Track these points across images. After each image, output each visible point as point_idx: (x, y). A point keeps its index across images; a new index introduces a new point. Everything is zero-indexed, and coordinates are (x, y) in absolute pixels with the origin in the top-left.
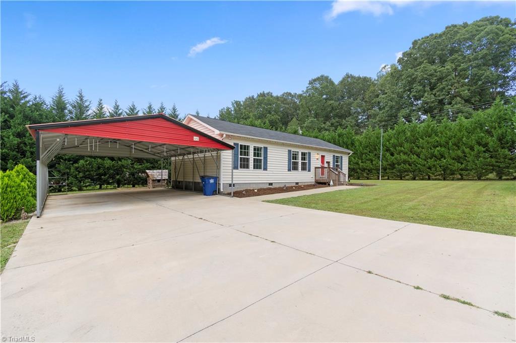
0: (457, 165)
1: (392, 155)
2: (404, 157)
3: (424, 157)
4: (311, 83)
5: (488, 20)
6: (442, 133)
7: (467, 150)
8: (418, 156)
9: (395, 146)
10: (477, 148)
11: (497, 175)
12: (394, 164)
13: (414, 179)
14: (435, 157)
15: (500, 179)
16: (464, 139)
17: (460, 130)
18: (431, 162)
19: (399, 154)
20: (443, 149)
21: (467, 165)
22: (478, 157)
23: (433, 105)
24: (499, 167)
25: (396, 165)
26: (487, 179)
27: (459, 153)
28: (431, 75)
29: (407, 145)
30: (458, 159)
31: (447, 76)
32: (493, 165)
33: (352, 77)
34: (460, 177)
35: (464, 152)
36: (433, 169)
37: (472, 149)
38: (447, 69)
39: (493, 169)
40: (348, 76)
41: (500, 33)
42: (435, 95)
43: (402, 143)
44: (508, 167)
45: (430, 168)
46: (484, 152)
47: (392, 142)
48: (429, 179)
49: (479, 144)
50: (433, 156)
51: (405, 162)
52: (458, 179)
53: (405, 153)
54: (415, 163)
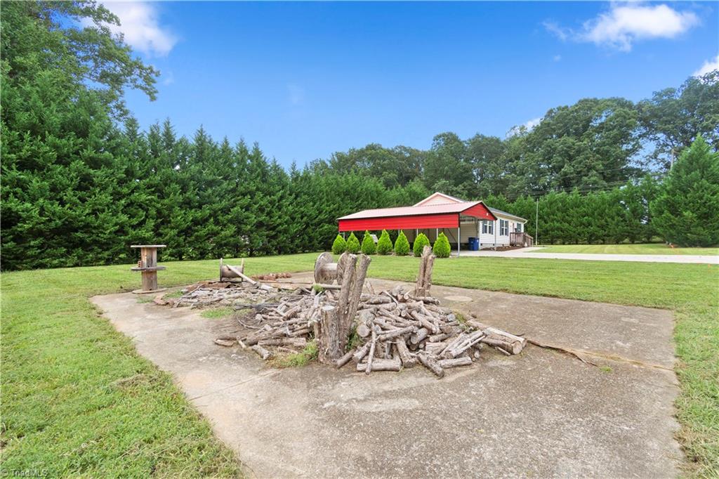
0: (601, 232)
1: (546, 222)
2: (558, 225)
3: (574, 225)
4: (435, 139)
5: (615, 100)
6: (588, 205)
7: (609, 220)
8: (569, 223)
9: (548, 215)
10: (616, 218)
11: (630, 240)
12: (547, 231)
13: (564, 244)
14: (584, 224)
15: (633, 243)
16: (607, 211)
17: (603, 204)
18: (580, 229)
19: (553, 221)
20: (590, 218)
21: (609, 232)
22: (617, 225)
23: (572, 176)
24: (633, 233)
25: (550, 232)
26: (624, 244)
27: (603, 222)
28: (569, 147)
29: (559, 214)
30: (602, 227)
31: (583, 151)
32: (629, 233)
33: (483, 137)
34: (602, 242)
35: (606, 221)
36: (582, 235)
37: (613, 219)
38: (585, 144)
39: (628, 236)
40: (478, 136)
41: (627, 116)
42: (573, 166)
43: (555, 212)
44: (638, 234)
45: (579, 234)
46: (622, 221)
47: (545, 210)
48: (577, 244)
49: (618, 215)
50: (582, 224)
51: (558, 229)
52: (601, 244)
53: (557, 221)
54: (567, 230)
